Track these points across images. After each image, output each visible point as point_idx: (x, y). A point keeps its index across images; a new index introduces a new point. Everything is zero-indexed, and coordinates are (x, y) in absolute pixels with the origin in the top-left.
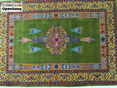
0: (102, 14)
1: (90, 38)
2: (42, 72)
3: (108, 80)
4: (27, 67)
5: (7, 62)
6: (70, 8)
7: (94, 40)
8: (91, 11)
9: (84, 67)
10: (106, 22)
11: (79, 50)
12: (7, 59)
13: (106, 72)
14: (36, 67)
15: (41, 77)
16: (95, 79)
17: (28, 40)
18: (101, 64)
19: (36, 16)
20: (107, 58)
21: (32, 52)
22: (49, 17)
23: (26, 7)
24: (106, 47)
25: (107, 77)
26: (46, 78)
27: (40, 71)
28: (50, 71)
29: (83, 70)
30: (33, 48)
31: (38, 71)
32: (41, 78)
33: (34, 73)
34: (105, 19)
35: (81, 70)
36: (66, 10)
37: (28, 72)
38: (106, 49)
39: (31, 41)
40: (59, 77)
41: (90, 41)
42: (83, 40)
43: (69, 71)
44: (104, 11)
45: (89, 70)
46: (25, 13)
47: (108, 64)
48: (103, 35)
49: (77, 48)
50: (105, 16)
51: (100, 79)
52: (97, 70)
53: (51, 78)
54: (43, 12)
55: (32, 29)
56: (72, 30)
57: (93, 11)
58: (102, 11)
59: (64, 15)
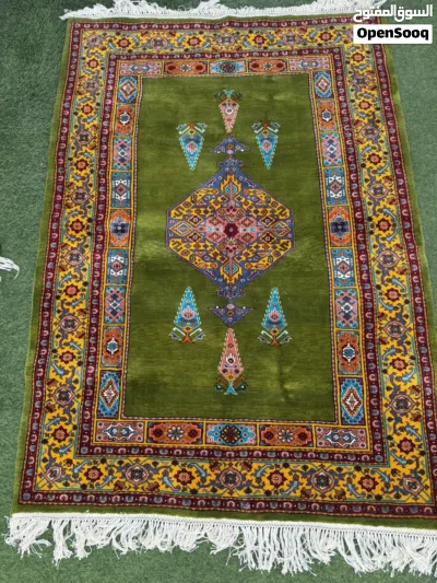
1: (237, 371)
6: (379, 287)
8: (370, 383)
14: (123, 153)
16: (53, 388)
17: (229, 120)
18: (116, 417)
19: (331, 148)
21: (181, 139)
22: (328, 199)
26: (78, 188)
27: (105, 167)
29: (96, 335)
31: (106, 159)
35: (97, 326)
39: (225, 130)
41: (225, 371)
43: (99, 278)
44: (375, 453)
46: (341, 109)
47: (116, 454)
48: (250, 437)
51: (51, 409)
52: (92, 398)
53: (78, 207)
56: (275, 292)
58: (375, 442)
59: (343, 262)
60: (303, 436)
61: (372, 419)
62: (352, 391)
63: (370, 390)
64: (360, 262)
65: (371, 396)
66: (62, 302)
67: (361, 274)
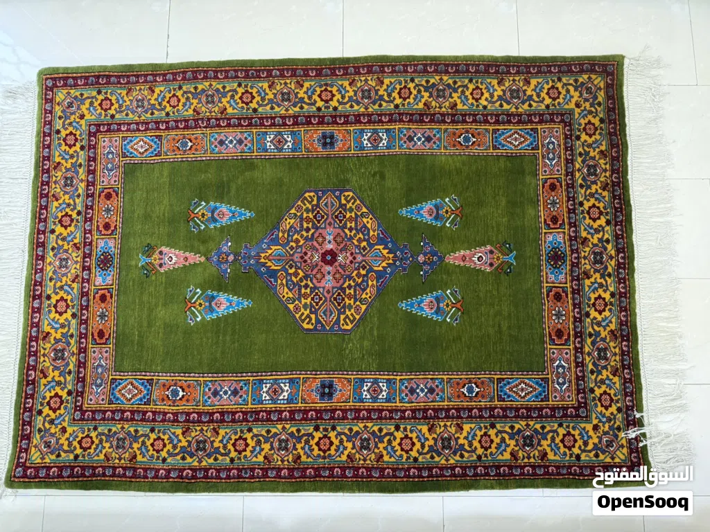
0: (553, 135)
1: (491, 252)
2: (255, 416)
3: (583, 457)
4: (181, 394)
5: (81, 365)
6: (397, 106)
7: (511, 258)
8: (497, 122)
9: (465, 390)
10: (572, 174)
11: (438, 307)
12: (83, 350)
13: (571, 416)
14: (226, 393)
15: (249, 441)
16: (521, 454)
17: (186, 259)
18: (546, 380)
19: (231, 143)
20: (576, 349)
21: (208, 318)
22: (294, 150)
23: (183, 100)
24: (573, 292)
25: (580, 442)
26: (272, 448)
27: (245, 413)
28: (292, 412)
29: (458, 410)
30: (213, 298)
31: (234, 413)
32: (247, 445)
33: (211, 421)
34: (567, 160)
35: (448, 410)
36: (375, 118)
37: (182, 418)
38: (574, 305)
39: (201, 263)
40: (336, 442)
41: (491, 265)
42: (455, 258)
43: (391, 411)
44: (562, 121)
45: (486, 408)
46: (177, 127)
47: (583, 377)
48: (555, 238)
49: (428, 299)
50: (565, 143)
51: (544, 455)
52: (529, 409)
53: (299, 446)
54: (262, 125)
55: (207, 203)
56: (404, 212)
57: (509, 118)
58: (552, 121)
59: (368, 139)
60: (553, 187)
61: (531, 122)
62: (505, 139)
63: (504, 123)
64: (369, 122)
65: (509, 122)
66: (420, 454)
67: (382, 122)
